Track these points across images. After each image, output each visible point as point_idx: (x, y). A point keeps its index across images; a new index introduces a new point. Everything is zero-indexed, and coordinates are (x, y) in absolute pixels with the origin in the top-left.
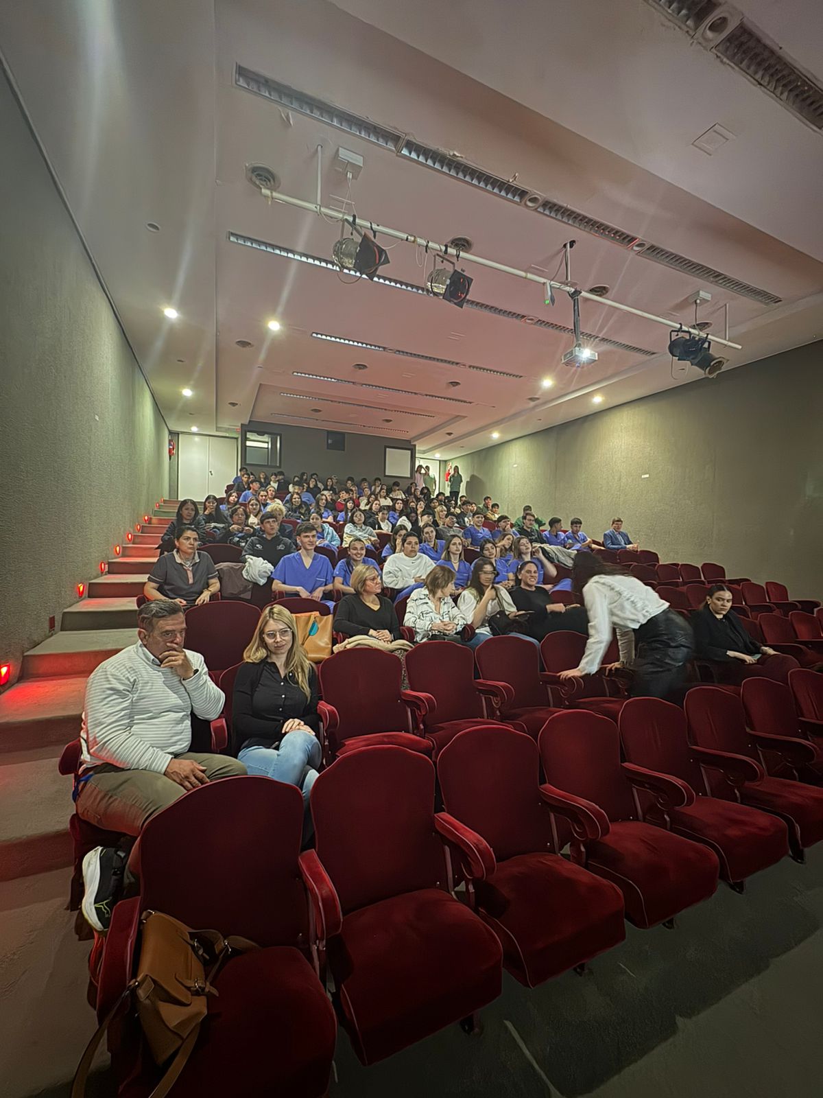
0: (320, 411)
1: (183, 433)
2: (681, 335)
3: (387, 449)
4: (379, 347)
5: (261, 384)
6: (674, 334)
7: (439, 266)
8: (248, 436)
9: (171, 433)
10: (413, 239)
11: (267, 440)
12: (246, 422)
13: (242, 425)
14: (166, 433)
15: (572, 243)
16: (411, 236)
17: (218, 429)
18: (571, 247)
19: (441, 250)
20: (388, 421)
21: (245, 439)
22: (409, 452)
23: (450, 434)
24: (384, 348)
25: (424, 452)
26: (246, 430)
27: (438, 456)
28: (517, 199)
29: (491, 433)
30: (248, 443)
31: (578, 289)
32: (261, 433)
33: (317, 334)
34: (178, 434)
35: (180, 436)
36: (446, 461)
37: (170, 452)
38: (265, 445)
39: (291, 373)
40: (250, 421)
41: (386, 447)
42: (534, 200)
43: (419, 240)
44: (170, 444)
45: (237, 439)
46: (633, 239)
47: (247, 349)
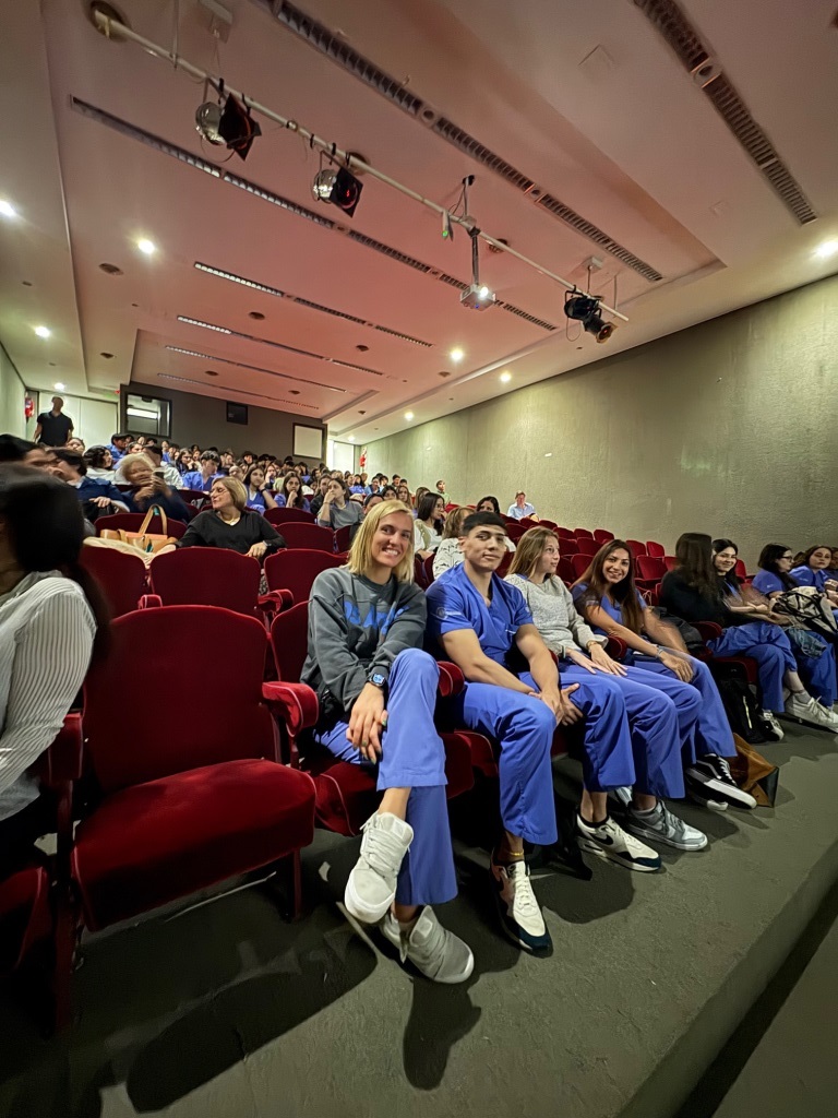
0: (215, 374)
1: (44, 391)
2: (575, 296)
3: (297, 427)
4: (276, 291)
5: (139, 330)
6: (569, 295)
7: (326, 166)
8: (129, 403)
9: (28, 390)
10: (294, 127)
11: (155, 409)
12: (127, 382)
13: (122, 386)
14: (21, 390)
15: (471, 178)
16: (294, 122)
17: (90, 389)
18: (470, 183)
19: (328, 148)
20: (296, 392)
21: (125, 406)
22: (320, 432)
23: (362, 412)
24: (282, 293)
25: (336, 434)
26: (126, 392)
27: (352, 439)
28: (411, 109)
29: (403, 413)
30: (130, 412)
31: (477, 227)
32: (147, 398)
33: (202, 265)
34: (38, 392)
35: (41, 394)
36: (360, 446)
37: (27, 411)
38: (154, 416)
39: (175, 317)
40: (131, 382)
41: (295, 424)
42: (429, 114)
43: (302, 130)
44: (26, 403)
45: (116, 404)
46: (529, 184)
47: (113, 276)
